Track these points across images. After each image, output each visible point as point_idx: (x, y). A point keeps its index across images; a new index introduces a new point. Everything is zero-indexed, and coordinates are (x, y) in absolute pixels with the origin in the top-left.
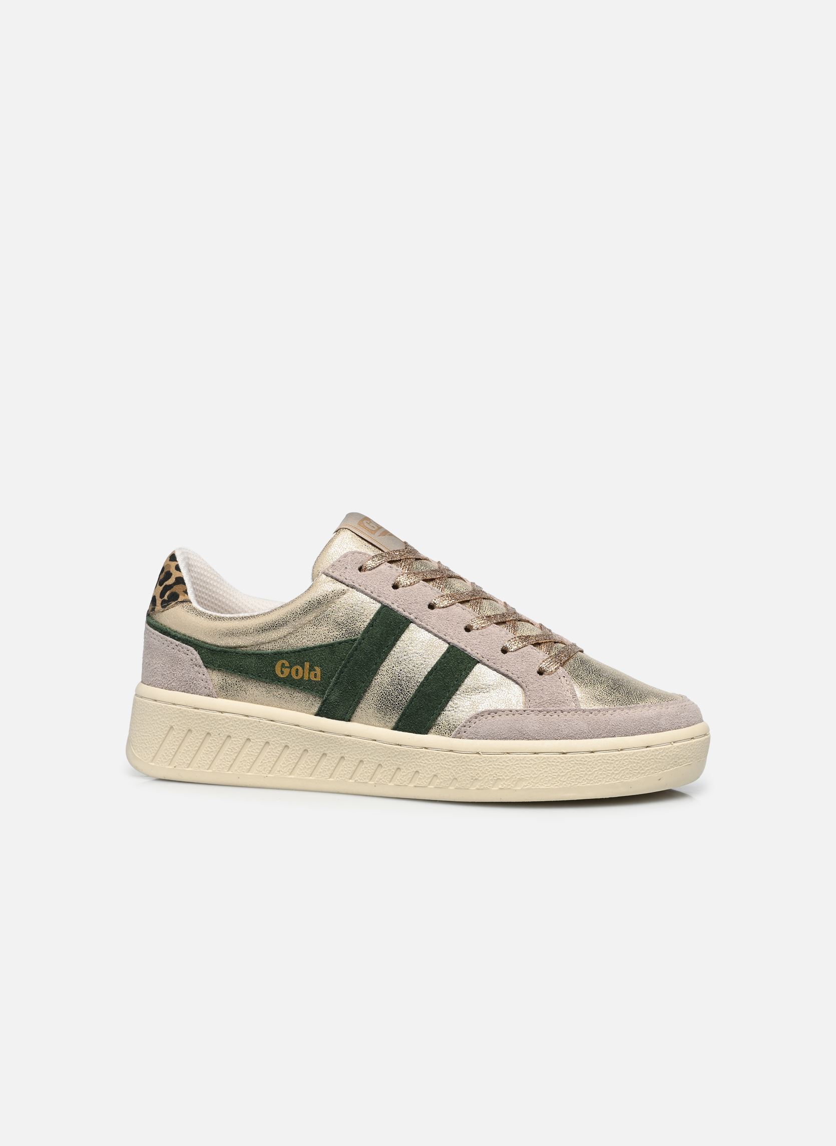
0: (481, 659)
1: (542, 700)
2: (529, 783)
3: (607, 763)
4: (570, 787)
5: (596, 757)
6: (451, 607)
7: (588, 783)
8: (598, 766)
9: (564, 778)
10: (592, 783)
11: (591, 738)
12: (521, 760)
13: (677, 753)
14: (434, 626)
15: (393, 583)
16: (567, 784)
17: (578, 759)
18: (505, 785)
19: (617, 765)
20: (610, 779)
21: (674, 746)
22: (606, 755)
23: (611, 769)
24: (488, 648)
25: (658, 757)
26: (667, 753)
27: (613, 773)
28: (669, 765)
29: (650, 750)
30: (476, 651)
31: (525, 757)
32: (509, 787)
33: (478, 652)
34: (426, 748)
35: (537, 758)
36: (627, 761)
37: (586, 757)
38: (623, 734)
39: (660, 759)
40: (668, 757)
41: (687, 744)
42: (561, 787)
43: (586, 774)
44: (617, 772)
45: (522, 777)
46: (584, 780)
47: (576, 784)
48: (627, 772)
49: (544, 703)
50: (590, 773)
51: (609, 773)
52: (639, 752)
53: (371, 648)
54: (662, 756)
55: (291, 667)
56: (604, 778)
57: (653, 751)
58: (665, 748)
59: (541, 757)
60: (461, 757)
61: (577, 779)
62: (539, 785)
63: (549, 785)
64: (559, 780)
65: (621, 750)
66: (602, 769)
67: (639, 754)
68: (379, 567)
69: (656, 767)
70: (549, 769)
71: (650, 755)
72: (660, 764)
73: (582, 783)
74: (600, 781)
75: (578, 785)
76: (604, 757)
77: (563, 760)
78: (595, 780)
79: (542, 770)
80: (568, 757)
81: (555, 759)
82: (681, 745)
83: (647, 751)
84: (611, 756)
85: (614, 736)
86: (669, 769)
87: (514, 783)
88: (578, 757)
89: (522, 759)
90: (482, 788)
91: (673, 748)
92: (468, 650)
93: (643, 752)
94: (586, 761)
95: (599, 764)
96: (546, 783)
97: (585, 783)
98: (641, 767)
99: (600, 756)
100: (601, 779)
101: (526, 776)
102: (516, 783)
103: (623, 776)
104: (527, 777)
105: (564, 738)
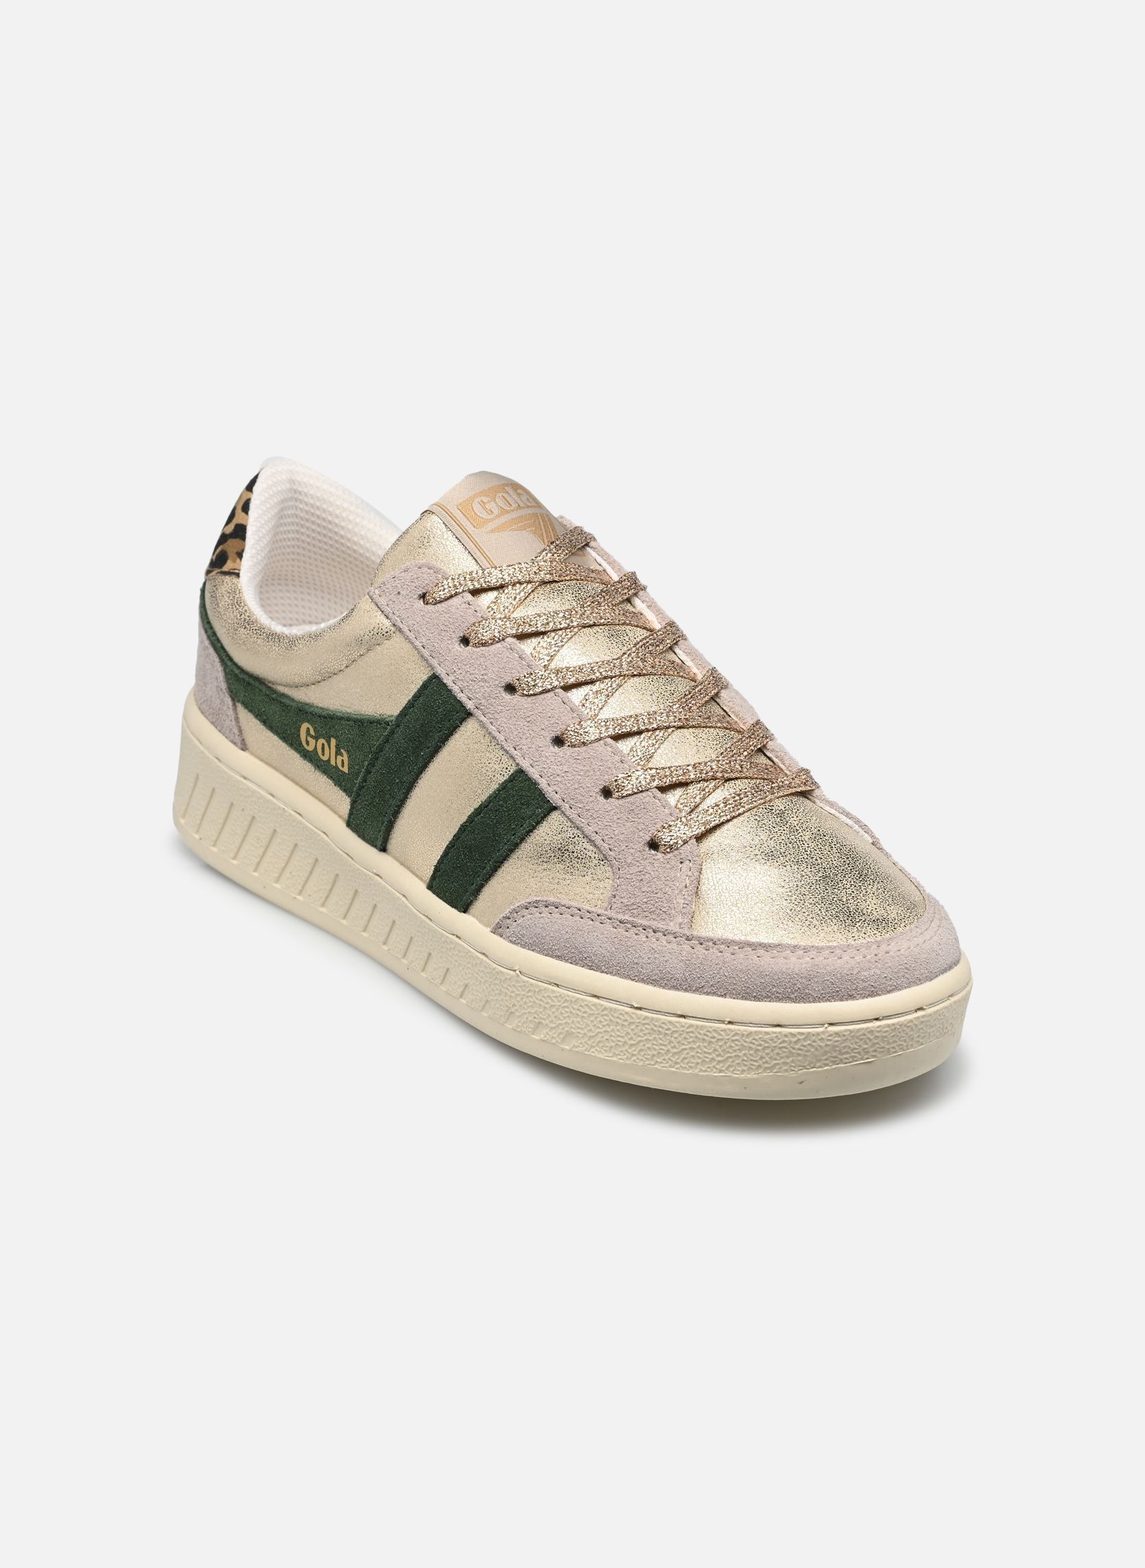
0: (560, 803)
1: (632, 901)
2: (581, 1043)
3: (704, 1040)
4: (643, 1066)
5: (687, 1026)
6: (542, 696)
7: (670, 1066)
8: (689, 1043)
9: (633, 1049)
10: (677, 1068)
11: (686, 990)
12: (571, 1001)
13: (836, 1044)
14: (501, 729)
15: (462, 635)
16: (638, 1061)
17: (656, 1023)
18: (548, 1036)
19: (721, 1046)
20: (709, 1068)
21: (828, 1032)
22: (702, 1026)
23: (710, 1051)
24: (576, 786)
25: (796, 1047)
26: (814, 1041)
27: (713, 1059)
28: (820, 1060)
29: (780, 1033)
30: (555, 788)
31: (578, 999)
32: (554, 1041)
33: (557, 789)
34: (457, 936)
35: (595, 1005)
36: (739, 1043)
37: (670, 1022)
38: (739, 994)
39: (799, 1049)
40: (817, 1049)
41: (859, 1030)
42: (627, 1062)
43: (668, 1051)
44: (720, 1059)
45: (572, 1030)
46: (664, 1060)
47: (653, 1063)
48: (737, 1062)
49: (635, 907)
50: (675, 1050)
51: (707, 1058)
52: (760, 1032)
53: (405, 745)
54: (804, 1046)
55: (316, 738)
56: (698, 1063)
57: (786, 1036)
58: (809, 1033)
59: (602, 1005)
60: (494, 969)
61: (654, 1055)
62: (596, 1050)
63: (610, 1055)
64: (626, 1051)
65: (730, 1023)
66: (694, 1049)
67: (760, 1036)
68: (450, 602)
69: (793, 1061)
70: (612, 1027)
71: (779, 1041)
72: (800, 1058)
73: (662, 1065)
74: (691, 1067)
75: (656, 1066)
76: (698, 1030)
77: (633, 1018)
78: (684, 1064)
79: (601, 1026)
80: (642, 1015)
81: (621, 1014)
82: (846, 1031)
83: (774, 1033)
84: (711, 1030)
85: (724, 996)
86: (820, 1067)
87: (562, 1036)
88: (657, 1020)
89: (573, 1000)
90: (519, 1030)
91: (827, 1034)
92: (543, 784)
93: (767, 1033)
94: (669, 1029)
95: (691, 1040)
96: (605, 1051)
97: (667, 1065)
98: (764, 1058)
99: (691, 1026)
100: (692, 1065)
101: (579, 1030)
102: (564, 1038)
103: (730, 1066)
104: (579, 1033)
105: (643, 981)
